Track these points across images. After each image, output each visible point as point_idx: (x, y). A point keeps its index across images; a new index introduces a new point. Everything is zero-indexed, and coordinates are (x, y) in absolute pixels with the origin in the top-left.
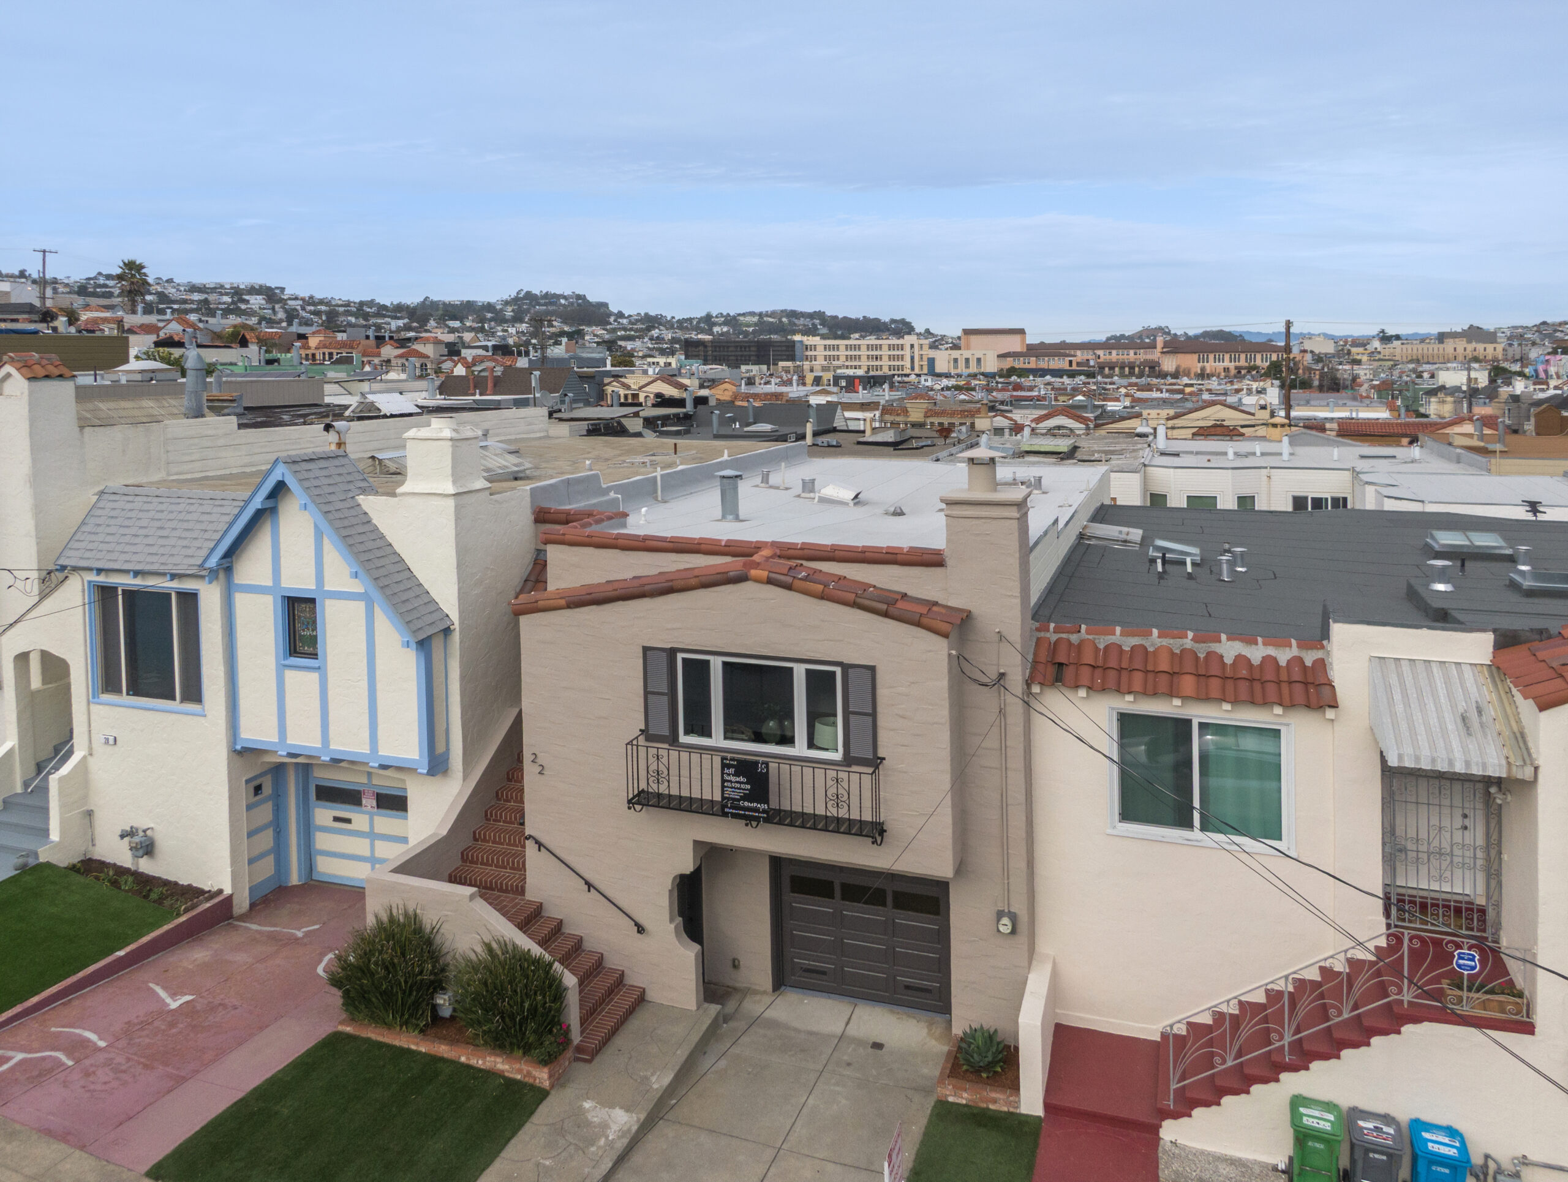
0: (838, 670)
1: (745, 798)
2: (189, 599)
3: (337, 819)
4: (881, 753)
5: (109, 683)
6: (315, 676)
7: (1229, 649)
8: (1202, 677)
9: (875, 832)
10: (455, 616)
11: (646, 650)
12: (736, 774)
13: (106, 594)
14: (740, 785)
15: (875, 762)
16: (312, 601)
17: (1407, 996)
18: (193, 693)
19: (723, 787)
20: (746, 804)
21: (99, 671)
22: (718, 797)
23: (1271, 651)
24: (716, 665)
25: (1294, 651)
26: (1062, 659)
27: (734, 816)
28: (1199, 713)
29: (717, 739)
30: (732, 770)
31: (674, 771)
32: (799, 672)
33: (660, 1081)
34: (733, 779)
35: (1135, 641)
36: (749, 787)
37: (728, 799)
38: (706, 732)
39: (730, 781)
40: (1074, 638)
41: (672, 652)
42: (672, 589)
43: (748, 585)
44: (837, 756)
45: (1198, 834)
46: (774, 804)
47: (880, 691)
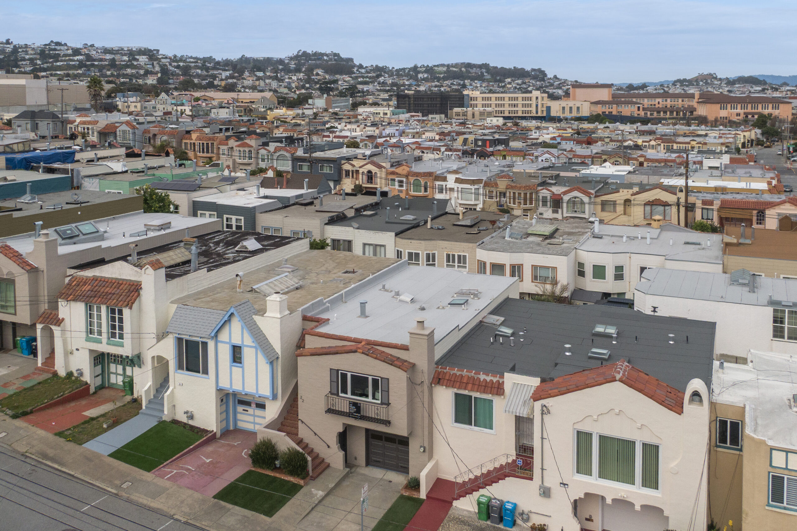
0: (380, 379)
1: (354, 412)
2: (205, 344)
3: (243, 410)
4: (390, 402)
5: (180, 367)
6: (241, 369)
9: (387, 423)
10: (280, 353)
11: (331, 369)
12: (353, 406)
13: (180, 340)
14: (354, 409)
15: (388, 404)
16: (240, 347)
17: (507, 470)
18: (206, 372)
19: (349, 409)
20: (355, 414)
21: (177, 363)
22: (348, 411)
23: (492, 378)
24: (349, 375)
25: (497, 379)
26: (440, 377)
27: (352, 417)
28: (475, 394)
29: (349, 395)
30: (352, 404)
31: (337, 403)
32: (370, 379)
33: (331, 485)
35: (460, 373)
36: (356, 409)
37: (351, 412)
38: (346, 393)
39: (351, 408)
40: (445, 371)
41: (338, 370)
42: (338, 353)
43: (357, 354)
44: (379, 402)
45: (474, 427)
46: (362, 413)
47: (390, 385)
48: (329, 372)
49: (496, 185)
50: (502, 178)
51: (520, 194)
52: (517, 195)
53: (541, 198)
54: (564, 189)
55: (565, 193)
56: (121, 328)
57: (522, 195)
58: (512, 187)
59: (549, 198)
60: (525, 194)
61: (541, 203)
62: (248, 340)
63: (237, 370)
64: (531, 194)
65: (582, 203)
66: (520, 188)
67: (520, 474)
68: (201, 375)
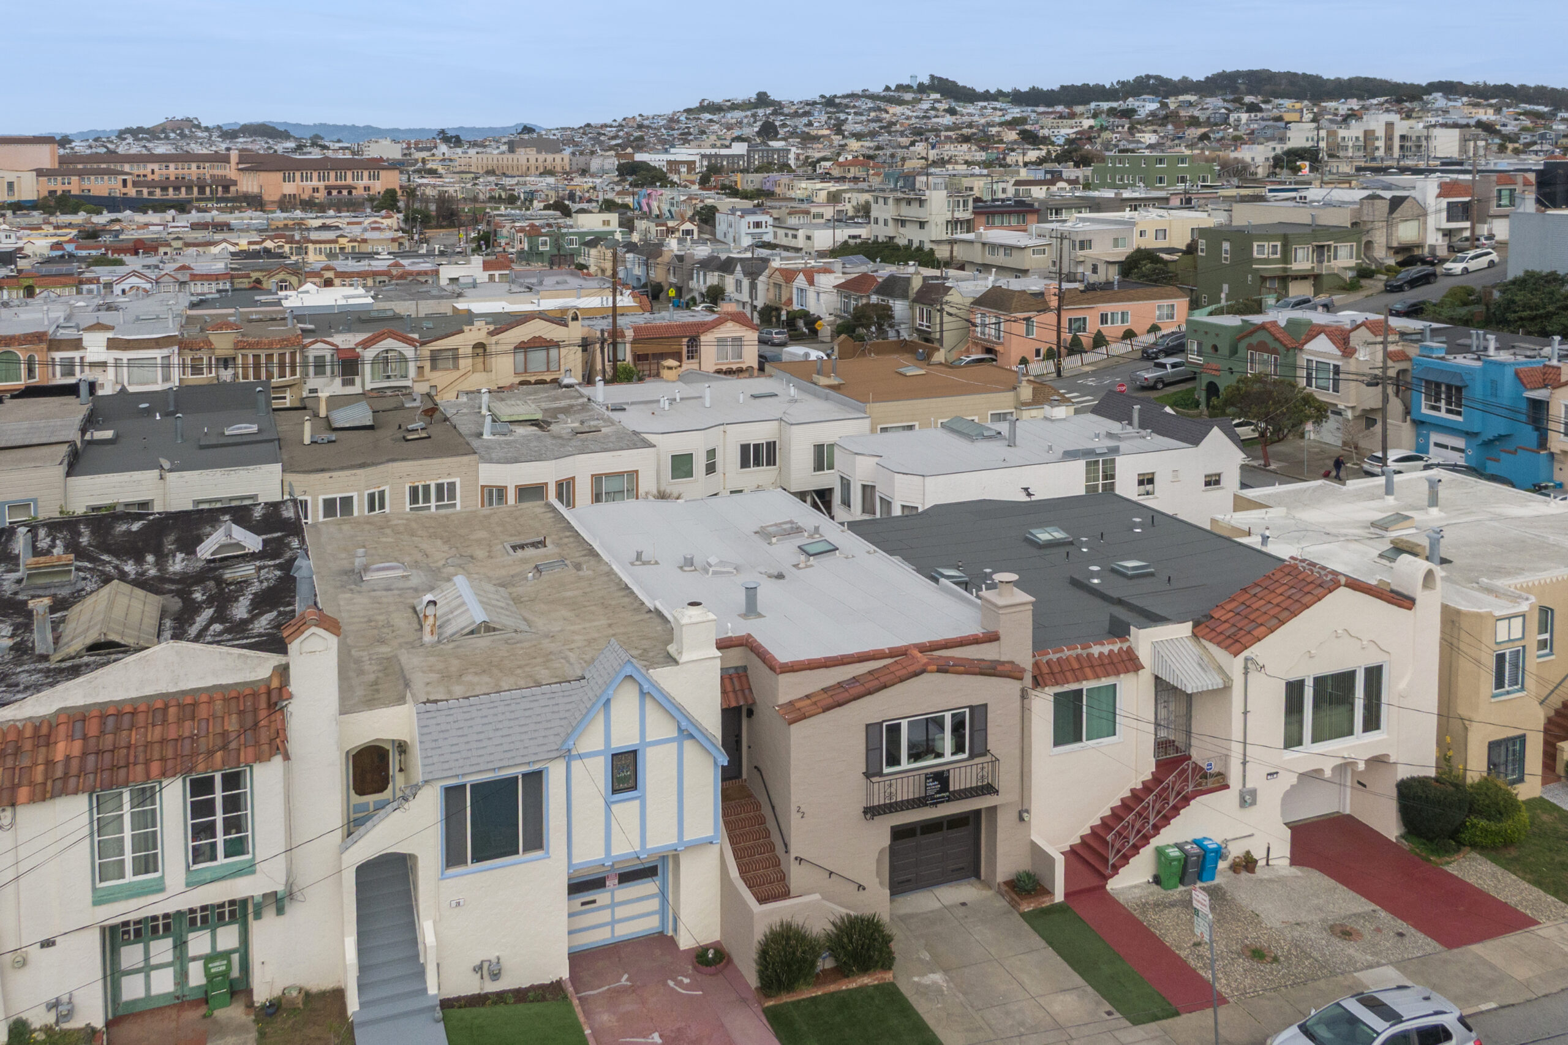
0: (967, 710)
1: (938, 792)
2: (535, 779)
3: (583, 904)
4: (989, 746)
5: (453, 857)
6: (636, 803)
7: (1096, 650)
8: (1092, 667)
9: (995, 789)
12: (934, 782)
13: (452, 792)
14: (934, 786)
15: (985, 752)
16: (635, 753)
17: (1190, 789)
18: (535, 844)
19: (926, 790)
20: (938, 795)
21: (444, 853)
22: (925, 795)
23: (1111, 647)
24: (904, 724)
25: (1121, 644)
27: (931, 805)
28: (1086, 685)
29: (905, 766)
30: (931, 781)
31: (899, 789)
32: (947, 717)
34: (931, 784)
35: (1058, 655)
36: (939, 786)
37: (929, 796)
38: (898, 764)
39: (929, 786)
41: (881, 724)
42: (885, 687)
43: (925, 676)
44: (966, 756)
45: (1085, 743)
46: (951, 789)
47: (989, 716)
48: (864, 734)
49: (209, 344)
50: (221, 329)
51: (269, 357)
52: (263, 360)
53: (311, 359)
54: (361, 337)
55: (365, 344)
56: (234, 824)
57: (276, 359)
58: (250, 346)
59: (328, 358)
60: (282, 356)
61: (311, 370)
62: (660, 727)
63: (626, 809)
64: (293, 355)
65: (403, 359)
66: (270, 345)
67: (1210, 786)
68: (521, 857)
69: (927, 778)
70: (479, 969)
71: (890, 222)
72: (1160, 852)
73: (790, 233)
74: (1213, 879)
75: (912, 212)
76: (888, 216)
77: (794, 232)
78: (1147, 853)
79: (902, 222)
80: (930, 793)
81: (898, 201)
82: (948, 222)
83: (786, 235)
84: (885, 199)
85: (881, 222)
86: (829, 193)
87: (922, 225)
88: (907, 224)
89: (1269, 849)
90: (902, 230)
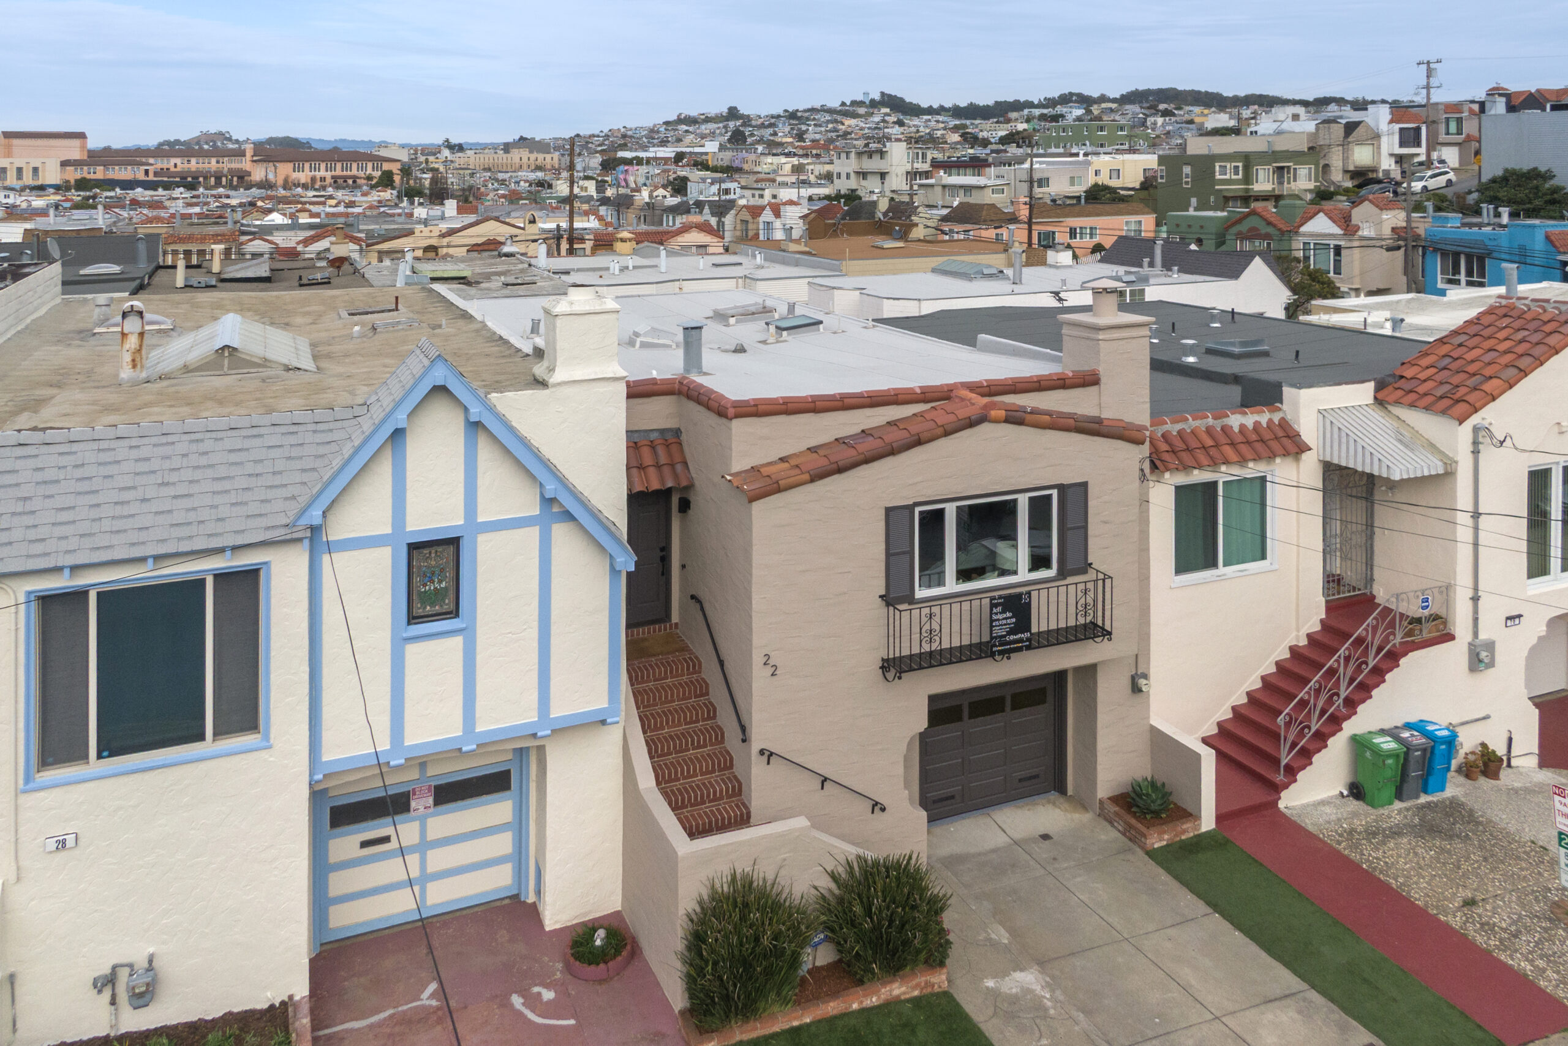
0: (1055, 493)
1: (1012, 632)
3: (366, 843)
4: (1091, 555)
6: (455, 642)
7: (1235, 421)
8: (1231, 445)
9: (1104, 629)
12: (1003, 612)
14: (1006, 619)
15: (1087, 569)
16: (454, 542)
17: (1399, 639)
18: (243, 720)
19: (992, 626)
20: (1012, 637)
22: (986, 639)
23: (1256, 418)
24: (950, 511)
25: (1267, 415)
27: (1000, 652)
28: (1223, 475)
29: (952, 585)
30: (999, 609)
32: (1023, 501)
34: (1000, 617)
36: (1014, 620)
37: (996, 638)
38: (940, 581)
39: (998, 620)
41: (910, 508)
42: (919, 442)
43: (985, 427)
44: (1052, 572)
45: (1222, 570)
46: (1034, 630)
47: (1090, 503)
48: (882, 524)
63: (432, 655)
67: (1426, 635)
68: (208, 745)
69: (993, 606)
70: (107, 982)
71: (853, 175)
72: (1359, 744)
73: (757, 193)
74: (1442, 789)
75: (873, 164)
76: (850, 170)
77: (760, 192)
78: (1338, 744)
79: (863, 175)
80: (999, 631)
81: (859, 154)
82: (908, 173)
83: (753, 196)
84: (848, 153)
85: (844, 176)
86: (793, 166)
87: (883, 175)
88: (869, 177)
89: (1510, 740)
90: (863, 183)
